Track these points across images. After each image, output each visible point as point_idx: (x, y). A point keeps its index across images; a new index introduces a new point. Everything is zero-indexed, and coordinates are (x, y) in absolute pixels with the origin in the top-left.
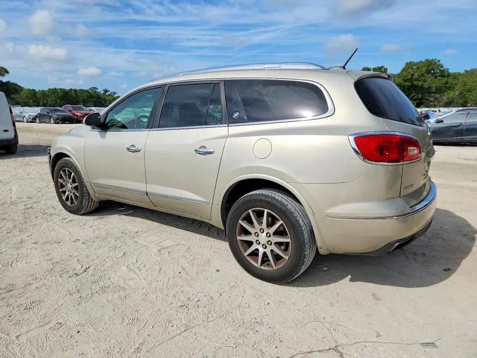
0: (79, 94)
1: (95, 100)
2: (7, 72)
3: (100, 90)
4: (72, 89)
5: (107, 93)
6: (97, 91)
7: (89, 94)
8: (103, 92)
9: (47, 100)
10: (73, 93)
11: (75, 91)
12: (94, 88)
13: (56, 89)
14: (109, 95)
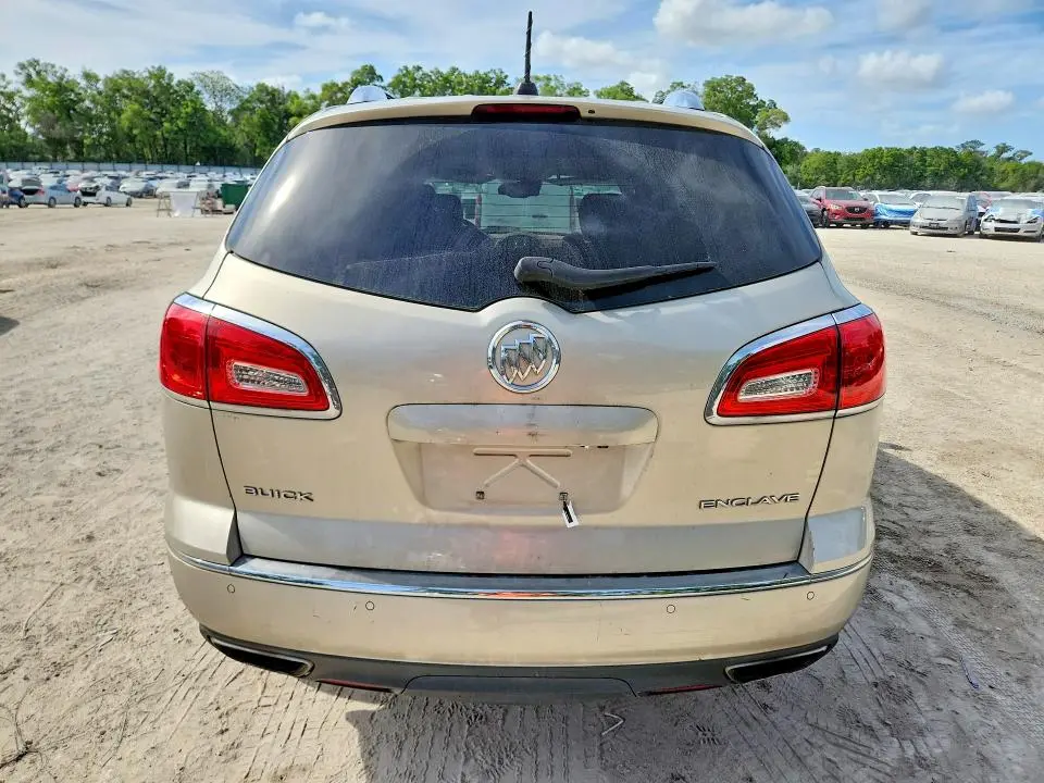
0: (929, 160)
1: (964, 171)
2: (786, 119)
3: (989, 148)
4: (915, 148)
5: (1005, 155)
6: (980, 149)
7: (953, 159)
8: (993, 152)
9: (854, 175)
10: (915, 155)
11: (923, 152)
12: (975, 142)
13: (880, 149)
14: (1009, 159)
